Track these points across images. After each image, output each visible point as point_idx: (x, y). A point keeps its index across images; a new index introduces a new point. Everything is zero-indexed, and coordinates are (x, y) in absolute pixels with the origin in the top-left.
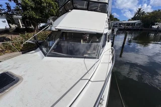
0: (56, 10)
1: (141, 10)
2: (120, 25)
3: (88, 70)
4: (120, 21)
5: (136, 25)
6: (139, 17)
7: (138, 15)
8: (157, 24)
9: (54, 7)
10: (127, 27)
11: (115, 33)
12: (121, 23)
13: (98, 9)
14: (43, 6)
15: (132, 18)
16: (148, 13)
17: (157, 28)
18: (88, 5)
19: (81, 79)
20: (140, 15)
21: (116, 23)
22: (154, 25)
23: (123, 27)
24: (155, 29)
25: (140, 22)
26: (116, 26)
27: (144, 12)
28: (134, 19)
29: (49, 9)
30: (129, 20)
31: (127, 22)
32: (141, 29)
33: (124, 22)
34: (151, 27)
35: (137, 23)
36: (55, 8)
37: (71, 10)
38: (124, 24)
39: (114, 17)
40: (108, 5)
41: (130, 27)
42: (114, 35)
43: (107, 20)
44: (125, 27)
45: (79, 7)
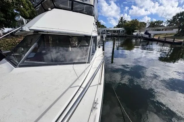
0: (29, 11)
1: (123, 19)
2: (107, 31)
3: (78, 76)
4: (107, 28)
5: (120, 32)
6: (122, 25)
7: (121, 23)
8: (136, 31)
9: (25, 6)
10: (114, 34)
11: (104, 39)
12: (108, 30)
13: (84, 11)
14: (6, 3)
15: (117, 26)
16: (128, 21)
17: (137, 35)
18: (72, 5)
19: (70, 87)
20: (123, 23)
21: (103, 30)
22: (134, 32)
23: (110, 34)
24: (135, 36)
25: (124, 29)
26: (104, 33)
27: (125, 21)
28: (118, 26)
29: (17, 7)
30: (115, 27)
31: (113, 29)
32: (125, 36)
33: (111, 29)
34: (132, 34)
35: (122, 30)
36: (27, 7)
37: (52, 9)
38: (111, 31)
39: (101, 24)
40: (94, 7)
41: (116, 34)
42: (104, 41)
43: (95, 24)
44: (112, 34)
45: (61, 6)
